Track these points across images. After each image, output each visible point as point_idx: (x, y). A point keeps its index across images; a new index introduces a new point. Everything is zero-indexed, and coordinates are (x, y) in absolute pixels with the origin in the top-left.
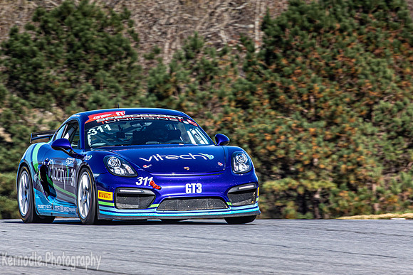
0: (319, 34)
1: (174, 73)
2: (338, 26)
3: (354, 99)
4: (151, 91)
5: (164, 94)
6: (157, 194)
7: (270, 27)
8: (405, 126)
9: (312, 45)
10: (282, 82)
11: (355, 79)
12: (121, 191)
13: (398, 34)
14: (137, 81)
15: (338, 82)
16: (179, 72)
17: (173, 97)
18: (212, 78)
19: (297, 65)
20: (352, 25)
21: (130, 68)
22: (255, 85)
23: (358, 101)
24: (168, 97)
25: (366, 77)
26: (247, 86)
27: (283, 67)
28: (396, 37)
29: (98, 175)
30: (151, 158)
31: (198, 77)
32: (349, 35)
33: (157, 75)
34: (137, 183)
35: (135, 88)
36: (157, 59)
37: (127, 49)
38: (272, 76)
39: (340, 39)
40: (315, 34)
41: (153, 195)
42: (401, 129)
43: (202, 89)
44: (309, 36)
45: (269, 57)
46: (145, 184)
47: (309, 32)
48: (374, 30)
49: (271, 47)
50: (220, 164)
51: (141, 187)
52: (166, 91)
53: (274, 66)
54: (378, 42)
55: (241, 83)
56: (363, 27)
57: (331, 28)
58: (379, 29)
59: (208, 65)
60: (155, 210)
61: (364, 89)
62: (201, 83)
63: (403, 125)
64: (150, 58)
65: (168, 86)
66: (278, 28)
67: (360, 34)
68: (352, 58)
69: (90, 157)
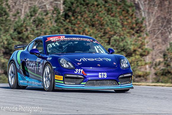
0: (88, 7)
1: (25, 23)
2: (96, 3)
3: (102, 35)
4: (15, 30)
5: (21, 32)
6: (85, 77)
7: (67, 3)
8: (125, 47)
9: (85, 11)
10: (72, 27)
11: (103, 27)
12: (67, 75)
13: (121, 7)
14: (9, 26)
15: (96, 27)
16: (27, 22)
17: (24, 33)
18: (41, 25)
19: (78, 20)
20: (102, 3)
21: (6, 20)
22: (60, 28)
23: (104, 36)
24: (22, 33)
25: (108, 26)
26: (56, 29)
27: (72, 20)
28: (120, 8)
29: (55, 67)
30: (81, 59)
31: (35, 24)
32: (101, 7)
33: (18, 23)
34: (75, 72)
35: (8, 29)
36: (18, 16)
37: (5, 12)
38: (67, 24)
39: (97, 9)
40: (86, 7)
41: (83, 78)
42: (123, 49)
43: (37, 30)
44: (84, 7)
45: (66, 16)
46: (79, 73)
47: (84, 6)
48: (111, 5)
49: (67, 12)
50: (115, 64)
51: (77, 74)
52: (22, 30)
53: (68, 20)
54: (113, 11)
55: (54, 27)
56: (106, 4)
57: (93, 4)
58: (113, 5)
59: (40, 19)
60: (84, 85)
61: (107, 31)
62: (37, 27)
63: (123, 47)
64: (15, 16)
65: (22, 28)
66: (70, 4)
67: (105, 7)
68: (102, 17)
69: (51, 58)
